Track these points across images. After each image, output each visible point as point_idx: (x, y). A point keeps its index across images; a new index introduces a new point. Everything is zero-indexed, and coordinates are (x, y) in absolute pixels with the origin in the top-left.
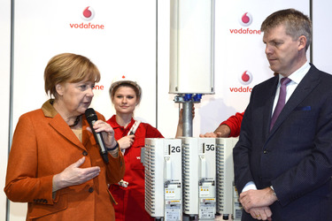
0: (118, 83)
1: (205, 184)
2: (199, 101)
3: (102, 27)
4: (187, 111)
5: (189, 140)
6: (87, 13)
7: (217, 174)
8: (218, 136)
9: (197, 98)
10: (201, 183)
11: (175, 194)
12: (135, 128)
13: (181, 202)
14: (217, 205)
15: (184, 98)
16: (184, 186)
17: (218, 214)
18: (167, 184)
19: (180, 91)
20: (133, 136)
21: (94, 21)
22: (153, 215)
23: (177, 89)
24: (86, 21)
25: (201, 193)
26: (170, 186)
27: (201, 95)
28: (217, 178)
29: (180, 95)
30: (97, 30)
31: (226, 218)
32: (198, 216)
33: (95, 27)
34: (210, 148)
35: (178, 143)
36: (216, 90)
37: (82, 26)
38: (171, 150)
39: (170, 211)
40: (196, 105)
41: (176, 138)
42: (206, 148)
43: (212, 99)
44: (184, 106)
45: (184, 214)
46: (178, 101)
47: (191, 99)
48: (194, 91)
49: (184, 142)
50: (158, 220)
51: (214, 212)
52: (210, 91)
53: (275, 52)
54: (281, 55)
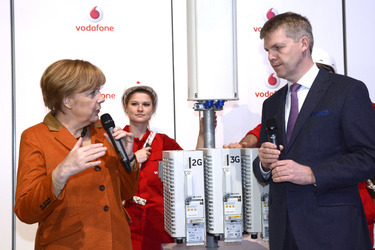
0: (132, 89)
1: (230, 200)
2: (221, 108)
3: (111, 29)
4: (209, 119)
5: (211, 152)
6: (95, 14)
7: (243, 189)
8: (244, 146)
9: (219, 105)
10: (226, 199)
11: (198, 212)
12: (150, 139)
13: (204, 221)
14: (244, 222)
15: (204, 105)
16: (207, 202)
17: (245, 233)
18: (188, 201)
19: (200, 98)
20: (149, 148)
21: (102, 22)
22: (174, 236)
23: (196, 96)
24: (93, 23)
25: (226, 210)
26: (192, 203)
27: (223, 101)
28: (243, 192)
29: (200, 102)
30: (107, 32)
31: (254, 237)
32: (223, 235)
33: (104, 29)
34: (234, 159)
35: (199, 155)
36: (240, 96)
37: (90, 28)
38: (191, 163)
39: (192, 230)
40: (218, 113)
41: (197, 149)
42: (230, 159)
43: (236, 106)
44: (205, 114)
45: (208, 234)
46: (198, 109)
47: (213, 106)
48: (215, 96)
49: (205, 154)
50: (180, 242)
51: (241, 231)
52: (233, 97)
53: (278, 57)
54: (285, 59)
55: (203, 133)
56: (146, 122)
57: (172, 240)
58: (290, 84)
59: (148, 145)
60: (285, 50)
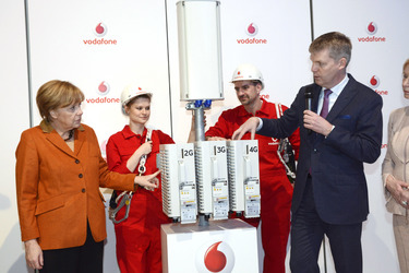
1: (217, 184)
3: (114, 42)
4: (199, 117)
5: (201, 144)
6: (100, 30)
7: (229, 175)
9: (207, 104)
10: (214, 183)
11: (191, 195)
12: (149, 135)
13: (196, 202)
14: (230, 203)
15: (195, 104)
16: (198, 187)
17: (231, 212)
18: (182, 186)
19: (191, 98)
21: (106, 36)
22: (170, 216)
23: (187, 97)
24: (99, 37)
25: (214, 193)
26: (184, 188)
27: (211, 101)
28: (229, 178)
29: (190, 102)
30: (110, 45)
32: (212, 214)
33: (108, 42)
34: (221, 150)
36: (225, 96)
37: (95, 42)
38: (184, 153)
39: (186, 210)
42: (217, 150)
44: (196, 113)
45: (199, 214)
46: (190, 109)
47: (202, 105)
48: (204, 97)
50: (176, 221)
51: (228, 211)
52: (219, 97)
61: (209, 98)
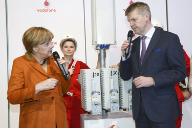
0: (65, 40)
1: (113, 92)
2: (108, 48)
3: (54, 10)
4: (102, 54)
5: (104, 69)
6: (46, 4)
7: (119, 87)
9: (107, 47)
10: (111, 92)
11: (97, 99)
13: (101, 102)
14: (120, 103)
15: (100, 47)
16: (102, 94)
17: (120, 108)
18: (93, 93)
20: (74, 68)
21: (50, 7)
22: (86, 110)
23: (96, 43)
24: (46, 8)
25: (111, 97)
26: (95, 94)
27: (109, 45)
28: (119, 89)
29: (98, 45)
30: (52, 12)
31: (125, 110)
32: (110, 109)
33: (51, 11)
34: (115, 73)
35: (98, 71)
36: (117, 42)
37: (44, 10)
38: (94, 75)
39: (95, 107)
40: (107, 51)
41: (97, 68)
42: (113, 73)
43: (115, 47)
44: (100, 51)
45: (103, 109)
46: (97, 49)
47: (105, 47)
48: (106, 43)
50: (89, 113)
51: (119, 107)
52: (114, 43)
53: (135, 24)
54: (138, 25)
55: (99, 60)
56: (72, 56)
57: (86, 112)
58: (141, 36)
59: (73, 67)
60: (138, 21)
61: (108, 43)
